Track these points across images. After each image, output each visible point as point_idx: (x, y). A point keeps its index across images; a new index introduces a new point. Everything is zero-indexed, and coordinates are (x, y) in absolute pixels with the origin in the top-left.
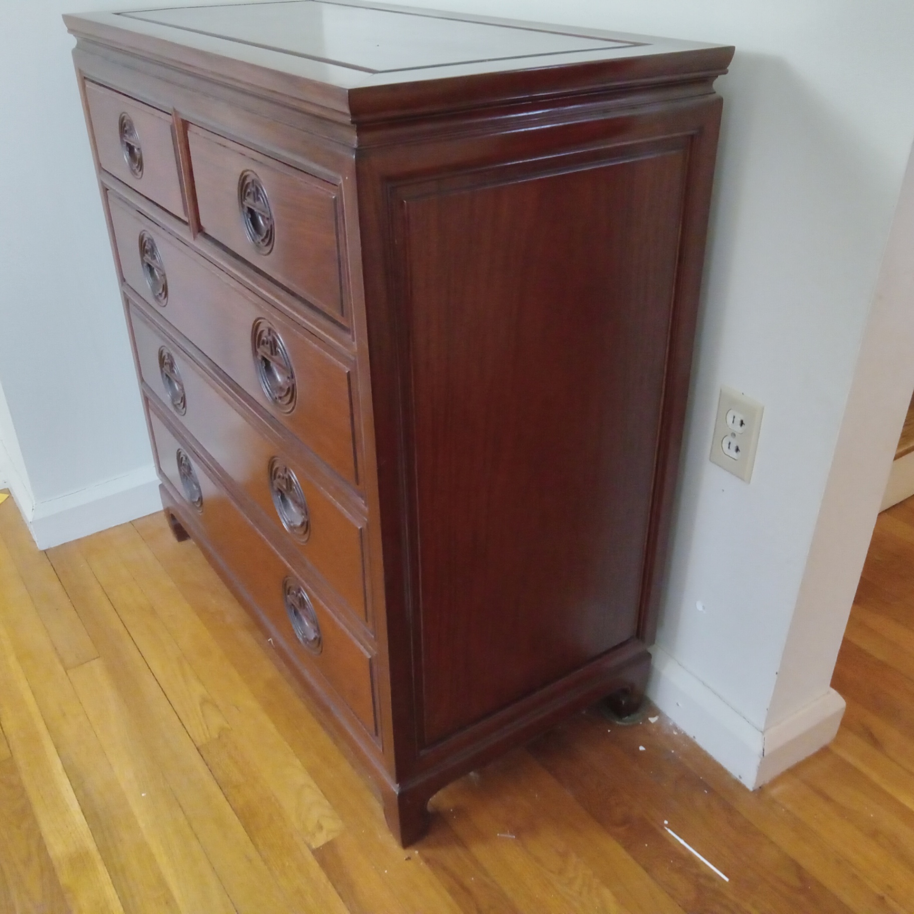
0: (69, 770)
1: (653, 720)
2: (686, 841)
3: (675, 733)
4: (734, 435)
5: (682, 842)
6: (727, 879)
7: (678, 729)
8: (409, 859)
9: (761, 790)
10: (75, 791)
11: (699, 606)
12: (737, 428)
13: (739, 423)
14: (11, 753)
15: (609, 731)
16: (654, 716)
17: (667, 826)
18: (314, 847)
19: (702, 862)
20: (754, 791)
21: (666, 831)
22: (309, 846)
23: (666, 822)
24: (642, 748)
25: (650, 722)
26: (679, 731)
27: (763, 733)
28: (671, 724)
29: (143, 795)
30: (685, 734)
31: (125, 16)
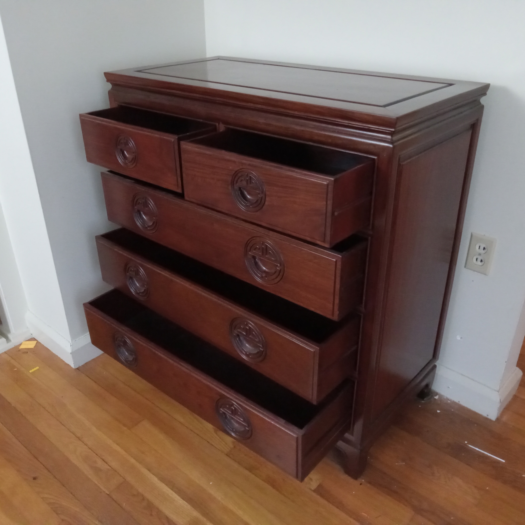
0: (163, 480)
1: (437, 397)
2: (479, 449)
3: (449, 402)
4: (480, 254)
5: (477, 449)
6: (504, 461)
7: (450, 399)
8: (361, 484)
9: (498, 419)
10: (172, 490)
11: (458, 338)
12: (482, 251)
13: (483, 248)
14: (124, 478)
15: (420, 406)
16: (436, 396)
17: (467, 443)
18: (313, 489)
19: (490, 456)
20: (495, 421)
21: (468, 446)
22: (311, 489)
23: (466, 442)
24: (438, 411)
25: (435, 399)
26: (450, 400)
27: (498, 392)
28: (445, 397)
29: (211, 483)
30: (453, 401)
31: (141, 72)
